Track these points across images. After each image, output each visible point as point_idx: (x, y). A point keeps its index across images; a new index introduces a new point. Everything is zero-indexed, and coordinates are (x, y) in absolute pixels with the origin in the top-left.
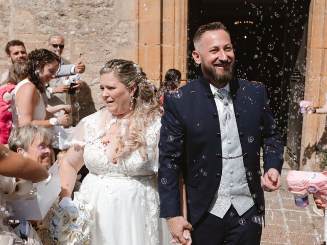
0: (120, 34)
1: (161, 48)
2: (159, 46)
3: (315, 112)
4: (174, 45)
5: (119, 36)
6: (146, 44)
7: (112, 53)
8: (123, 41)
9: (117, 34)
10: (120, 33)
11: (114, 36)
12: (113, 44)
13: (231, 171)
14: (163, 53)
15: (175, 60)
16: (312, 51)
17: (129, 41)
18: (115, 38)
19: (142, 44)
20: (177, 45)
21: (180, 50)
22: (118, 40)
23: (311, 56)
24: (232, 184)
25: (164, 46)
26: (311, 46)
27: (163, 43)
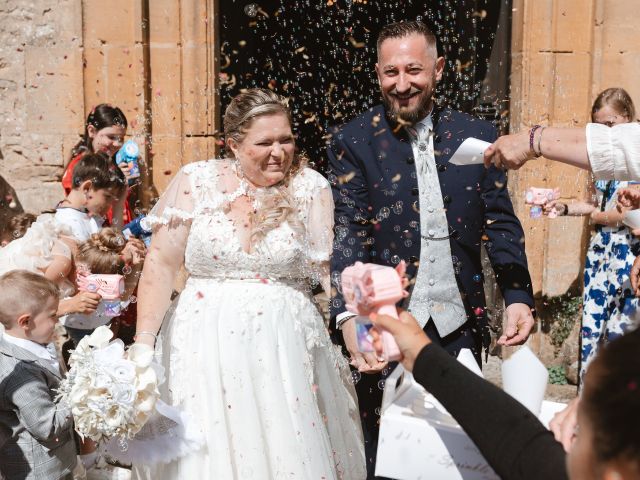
0: (31, 15)
1: (147, 52)
2: (140, 46)
3: (566, 213)
4: (180, 44)
5: (28, 18)
6: (104, 42)
7: (10, 65)
8: (41, 32)
9: (25, 12)
10: (30, 10)
11: (15, 19)
12: (14, 40)
13: (431, 258)
14: (152, 65)
15: (184, 83)
16: (525, 59)
17: (57, 34)
18: (17, 25)
19: (92, 40)
20: (188, 44)
21: (196, 56)
22: (28, 29)
23: (524, 71)
24: (431, 281)
25: (153, 45)
26: (524, 48)
27: (151, 39)
